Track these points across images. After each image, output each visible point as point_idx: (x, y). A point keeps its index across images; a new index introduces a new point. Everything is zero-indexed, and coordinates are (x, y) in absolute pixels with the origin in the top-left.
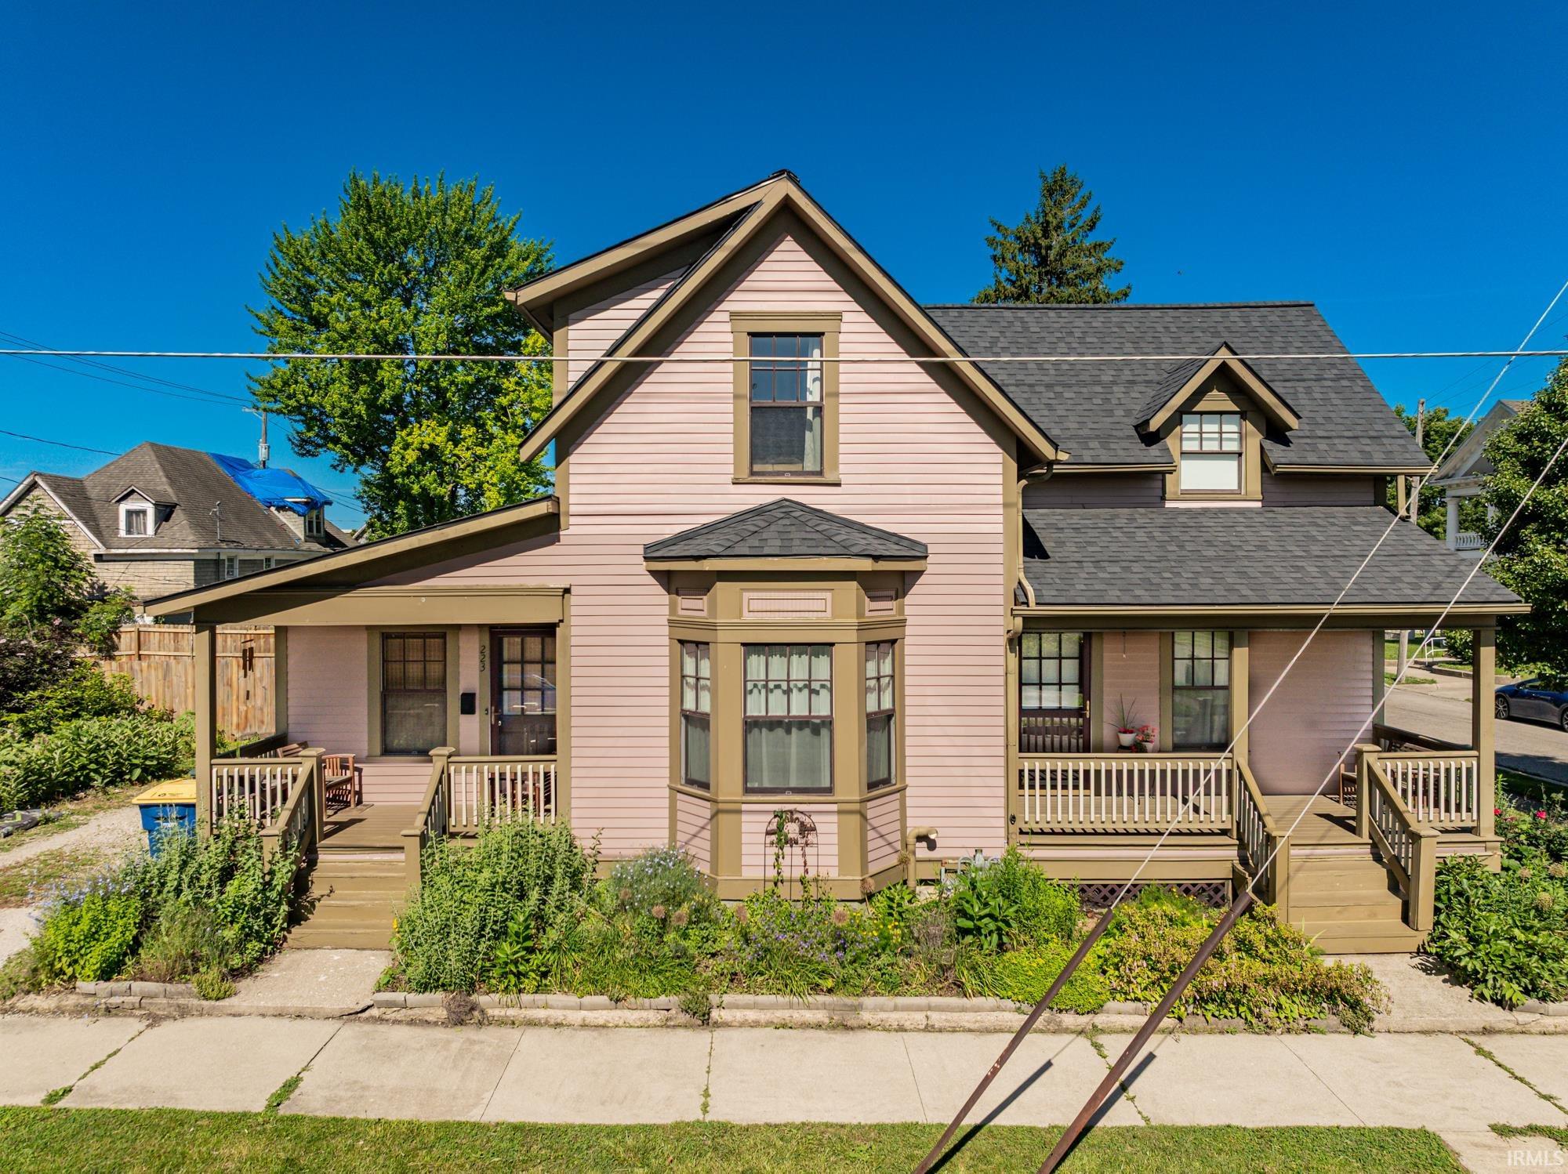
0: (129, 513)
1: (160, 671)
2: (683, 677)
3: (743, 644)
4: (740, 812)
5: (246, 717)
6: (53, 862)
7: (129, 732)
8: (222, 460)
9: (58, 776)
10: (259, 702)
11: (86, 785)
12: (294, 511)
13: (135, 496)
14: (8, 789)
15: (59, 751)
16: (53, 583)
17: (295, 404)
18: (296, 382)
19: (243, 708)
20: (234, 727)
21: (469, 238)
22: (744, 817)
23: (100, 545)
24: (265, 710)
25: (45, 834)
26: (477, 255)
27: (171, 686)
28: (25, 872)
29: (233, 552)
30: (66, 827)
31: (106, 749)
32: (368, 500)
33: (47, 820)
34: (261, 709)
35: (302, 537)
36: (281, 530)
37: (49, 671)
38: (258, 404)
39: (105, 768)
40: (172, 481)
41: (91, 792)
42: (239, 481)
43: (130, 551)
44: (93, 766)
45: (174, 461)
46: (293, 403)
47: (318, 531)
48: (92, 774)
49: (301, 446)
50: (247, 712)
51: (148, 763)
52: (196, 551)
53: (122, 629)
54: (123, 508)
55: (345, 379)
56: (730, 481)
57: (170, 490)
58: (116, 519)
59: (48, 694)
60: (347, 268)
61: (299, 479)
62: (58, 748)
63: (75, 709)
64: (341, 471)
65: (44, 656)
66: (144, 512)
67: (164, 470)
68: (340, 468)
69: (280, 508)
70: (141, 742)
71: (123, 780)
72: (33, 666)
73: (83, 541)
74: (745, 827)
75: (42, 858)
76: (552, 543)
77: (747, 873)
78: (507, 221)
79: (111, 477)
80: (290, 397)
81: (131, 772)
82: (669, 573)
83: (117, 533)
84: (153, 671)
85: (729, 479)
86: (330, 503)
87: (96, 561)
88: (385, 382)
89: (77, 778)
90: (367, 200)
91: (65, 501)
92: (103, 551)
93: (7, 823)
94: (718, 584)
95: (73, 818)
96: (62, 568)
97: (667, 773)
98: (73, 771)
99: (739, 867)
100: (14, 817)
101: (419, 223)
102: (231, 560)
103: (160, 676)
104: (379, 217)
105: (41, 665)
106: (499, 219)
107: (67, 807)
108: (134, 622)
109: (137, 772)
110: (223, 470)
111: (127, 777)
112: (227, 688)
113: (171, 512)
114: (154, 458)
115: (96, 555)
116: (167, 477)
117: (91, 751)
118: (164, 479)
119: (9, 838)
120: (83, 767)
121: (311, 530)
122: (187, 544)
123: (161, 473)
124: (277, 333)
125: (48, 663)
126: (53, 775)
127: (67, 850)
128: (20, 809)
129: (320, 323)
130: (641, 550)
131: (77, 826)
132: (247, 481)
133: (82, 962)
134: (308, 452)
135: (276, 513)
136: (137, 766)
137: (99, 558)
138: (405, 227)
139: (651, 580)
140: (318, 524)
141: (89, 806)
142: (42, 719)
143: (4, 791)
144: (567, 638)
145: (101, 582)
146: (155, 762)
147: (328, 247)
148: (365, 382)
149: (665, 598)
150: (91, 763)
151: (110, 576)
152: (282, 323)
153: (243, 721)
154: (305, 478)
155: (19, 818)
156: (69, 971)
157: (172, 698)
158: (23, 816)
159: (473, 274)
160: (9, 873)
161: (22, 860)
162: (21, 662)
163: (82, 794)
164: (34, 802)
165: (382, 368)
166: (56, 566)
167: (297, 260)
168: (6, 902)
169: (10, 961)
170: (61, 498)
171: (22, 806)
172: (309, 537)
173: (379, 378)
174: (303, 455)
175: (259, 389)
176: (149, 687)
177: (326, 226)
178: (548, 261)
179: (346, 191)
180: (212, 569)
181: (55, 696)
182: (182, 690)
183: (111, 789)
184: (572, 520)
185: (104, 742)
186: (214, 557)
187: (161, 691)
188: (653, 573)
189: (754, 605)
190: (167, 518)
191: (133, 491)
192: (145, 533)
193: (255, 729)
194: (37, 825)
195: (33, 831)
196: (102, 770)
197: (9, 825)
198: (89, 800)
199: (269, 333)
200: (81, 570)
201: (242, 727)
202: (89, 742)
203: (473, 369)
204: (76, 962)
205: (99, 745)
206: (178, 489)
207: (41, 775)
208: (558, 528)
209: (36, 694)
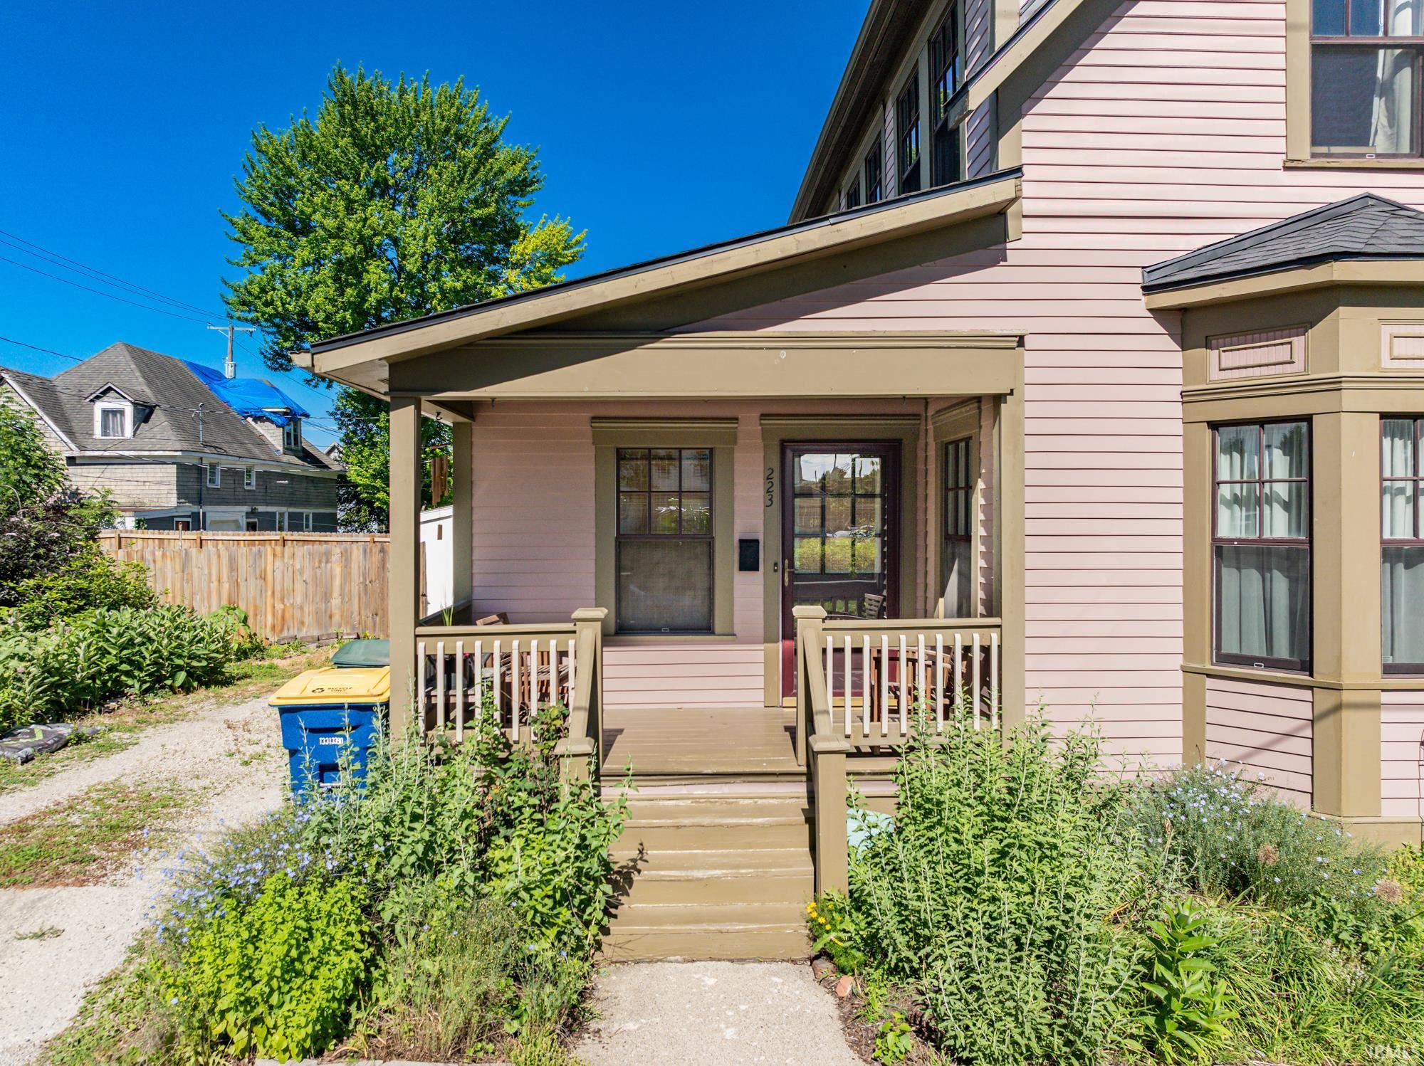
0: (106, 413)
1: (177, 560)
2: (1216, 484)
3: (1384, 416)
4: (1377, 706)
5: (283, 618)
6: (114, 802)
7: (168, 624)
8: (196, 368)
9: (83, 679)
10: (299, 600)
11: (117, 692)
12: (272, 422)
13: (112, 394)
14: (21, 693)
15: (83, 645)
16: (24, 482)
17: (272, 312)
18: (274, 289)
19: (279, 606)
20: (269, 629)
21: (459, 137)
22: (1385, 715)
23: (73, 446)
24: (306, 610)
25: (81, 758)
26: (469, 153)
27: (190, 580)
28: (75, 819)
29: (214, 458)
30: (110, 748)
31: (143, 644)
32: (340, 416)
33: (80, 739)
34: (302, 608)
35: (281, 448)
36: (261, 442)
37: (46, 557)
38: (233, 313)
39: (141, 669)
40: (150, 383)
41: (124, 701)
42: (215, 391)
43: (106, 454)
44: (125, 667)
45: (149, 364)
46: (270, 310)
47: (296, 443)
48: (123, 678)
49: (273, 360)
50: (284, 611)
51: (195, 663)
52: (179, 453)
53: (101, 535)
54: (99, 406)
55: (329, 282)
56: (1280, 166)
57: (147, 390)
58: (91, 419)
59: (47, 582)
60: (331, 170)
61: (277, 390)
62: (80, 641)
63: (81, 600)
64: (315, 387)
65: (39, 537)
66: (122, 412)
67: (141, 371)
68: (313, 383)
69: (258, 419)
70: (185, 635)
71: (163, 687)
72: (25, 548)
73: (55, 442)
74: (1386, 732)
75: (94, 795)
76: (994, 263)
77: (1390, 811)
78: (498, 124)
79: (82, 377)
80: (267, 304)
81: (172, 676)
82: (1183, 310)
83: (92, 434)
84: (168, 561)
85: (1278, 161)
86: (307, 416)
87: (69, 464)
88: (372, 285)
89: (104, 683)
90: (353, 96)
91: (35, 399)
92: (76, 453)
93: (23, 743)
94: (1343, 311)
95: (114, 736)
96: (35, 466)
97: (1179, 646)
98: (100, 672)
99: (1376, 798)
100: (32, 734)
101: (407, 121)
102: (213, 466)
103: (178, 568)
104: (367, 113)
105: (36, 547)
106: (489, 120)
107: (96, 721)
108: (114, 527)
109: (181, 677)
110: (198, 379)
111: (169, 682)
112: (260, 582)
113: (151, 412)
114: (129, 358)
115: (68, 458)
116: (144, 377)
117: (123, 648)
118: (141, 380)
119: (29, 765)
120: (112, 669)
121: (289, 443)
122: (170, 445)
123: (138, 374)
124: (252, 239)
125: (44, 546)
126: (78, 676)
127: (128, 782)
128: (38, 723)
129: (301, 227)
130: (1137, 276)
131: (124, 747)
132: (223, 392)
133: (270, 1022)
134: (281, 365)
135: (253, 423)
136: (180, 668)
137: (72, 461)
138: (391, 126)
139: (1154, 326)
140: (296, 437)
141: (130, 720)
142: (38, 614)
143: (16, 696)
144: (1019, 421)
145: (74, 488)
146: (204, 663)
147: (307, 149)
148: (351, 285)
149: (1177, 358)
150: (121, 663)
151: (84, 480)
152: (257, 230)
153: (279, 622)
154: (281, 389)
155: (39, 736)
156: (240, 1038)
157: (193, 594)
158: (44, 732)
159: (465, 172)
160: (48, 822)
161: (63, 799)
162: (11, 543)
163: (113, 705)
164: (57, 712)
165: (367, 272)
166: (28, 464)
167: (276, 160)
168: (58, 875)
169: (90, 999)
170: (30, 395)
171: (39, 719)
172: (288, 450)
173: (366, 282)
174: (276, 369)
175: (232, 298)
176: (164, 581)
177: (307, 126)
178: (533, 169)
179: (330, 86)
180: (194, 475)
181: (57, 584)
182: (204, 584)
183: (150, 698)
184: (1027, 225)
185: (140, 635)
186: (196, 462)
187: (178, 585)
188: (1157, 313)
189: (1402, 347)
190: (146, 420)
191: (110, 389)
192: (123, 435)
193: (293, 632)
194: (65, 745)
195: (61, 754)
196: (136, 673)
197: (27, 745)
198: (125, 712)
199: (243, 239)
200: (54, 470)
201: (278, 628)
202: (120, 635)
203: (461, 275)
204: (258, 1021)
205: (131, 640)
206: (157, 392)
207: (63, 676)
208: (1004, 237)
209: (32, 582)
